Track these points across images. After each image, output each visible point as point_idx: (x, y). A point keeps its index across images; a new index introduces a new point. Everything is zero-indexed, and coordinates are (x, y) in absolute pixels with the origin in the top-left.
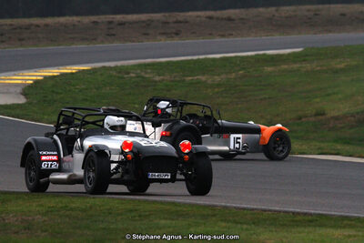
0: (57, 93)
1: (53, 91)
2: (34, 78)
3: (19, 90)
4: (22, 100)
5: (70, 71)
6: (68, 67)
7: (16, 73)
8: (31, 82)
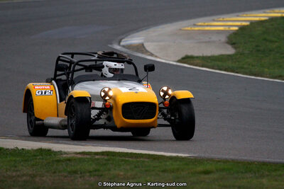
0: (271, 42)
1: (265, 39)
2: (239, 24)
3: (223, 38)
4: (230, 51)
5: (279, 15)
6: (277, 10)
7: (215, 18)
8: (236, 28)
